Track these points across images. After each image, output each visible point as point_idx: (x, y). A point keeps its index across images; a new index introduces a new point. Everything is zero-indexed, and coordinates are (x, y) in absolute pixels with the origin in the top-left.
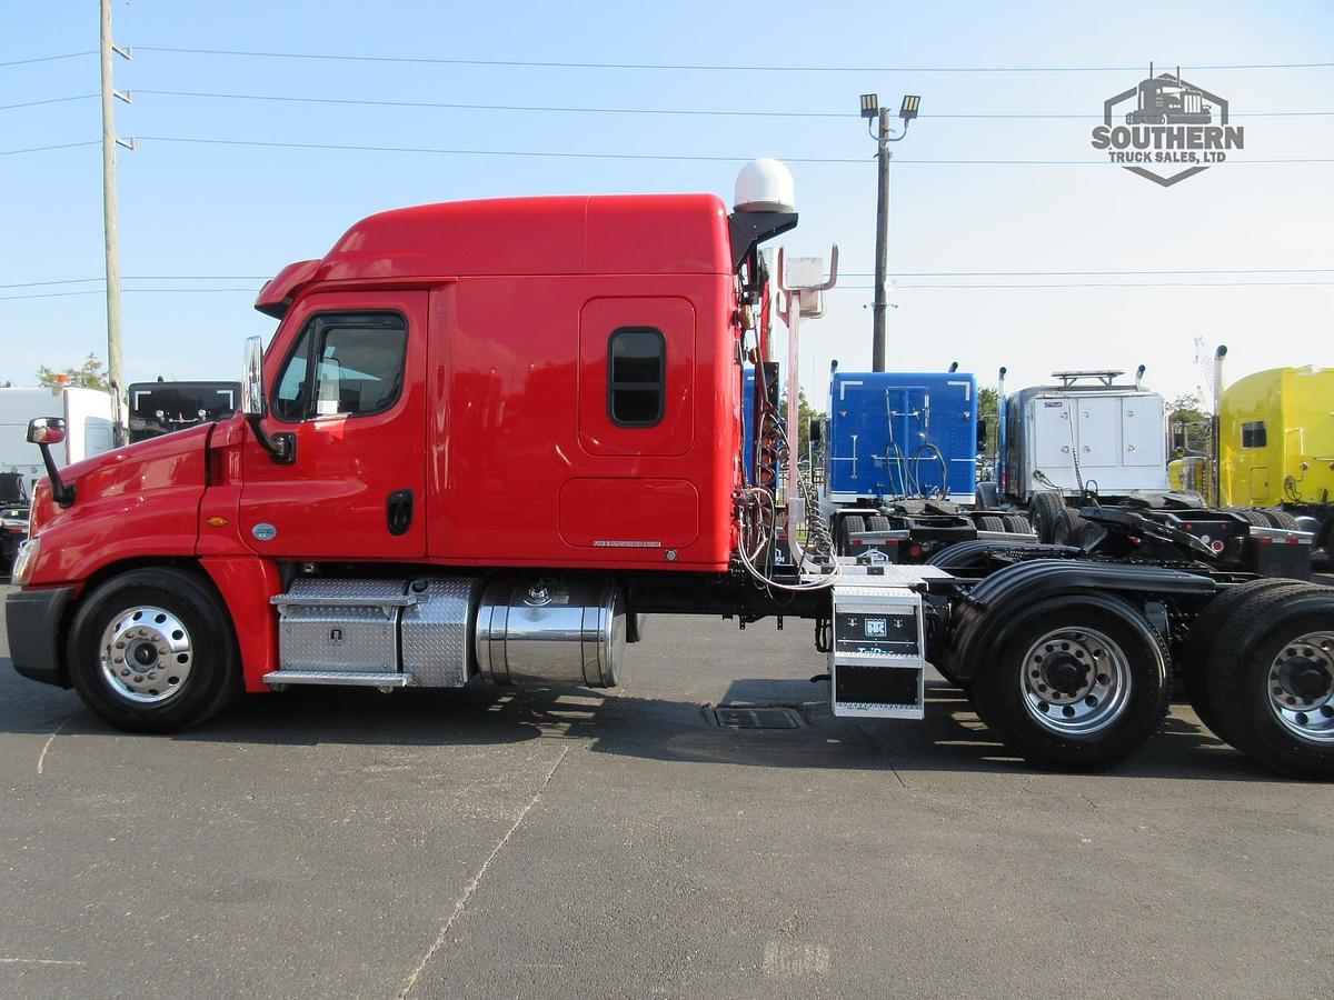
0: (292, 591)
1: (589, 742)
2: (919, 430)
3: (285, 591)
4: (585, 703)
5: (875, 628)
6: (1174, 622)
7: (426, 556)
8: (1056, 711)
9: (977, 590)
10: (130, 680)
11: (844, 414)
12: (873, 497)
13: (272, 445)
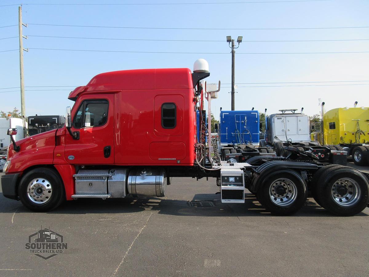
0: (78, 173)
1: (158, 211)
2: (244, 126)
3: (77, 173)
4: (156, 201)
5: (232, 179)
6: (308, 176)
7: (114, 163)
8: (279, 200)
9: (258, 169)
10: (35, 198)
11: (224, 122)
12: (232, 144)
13: (73, 134)
